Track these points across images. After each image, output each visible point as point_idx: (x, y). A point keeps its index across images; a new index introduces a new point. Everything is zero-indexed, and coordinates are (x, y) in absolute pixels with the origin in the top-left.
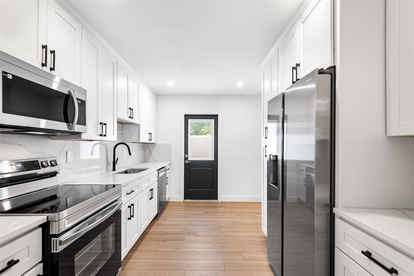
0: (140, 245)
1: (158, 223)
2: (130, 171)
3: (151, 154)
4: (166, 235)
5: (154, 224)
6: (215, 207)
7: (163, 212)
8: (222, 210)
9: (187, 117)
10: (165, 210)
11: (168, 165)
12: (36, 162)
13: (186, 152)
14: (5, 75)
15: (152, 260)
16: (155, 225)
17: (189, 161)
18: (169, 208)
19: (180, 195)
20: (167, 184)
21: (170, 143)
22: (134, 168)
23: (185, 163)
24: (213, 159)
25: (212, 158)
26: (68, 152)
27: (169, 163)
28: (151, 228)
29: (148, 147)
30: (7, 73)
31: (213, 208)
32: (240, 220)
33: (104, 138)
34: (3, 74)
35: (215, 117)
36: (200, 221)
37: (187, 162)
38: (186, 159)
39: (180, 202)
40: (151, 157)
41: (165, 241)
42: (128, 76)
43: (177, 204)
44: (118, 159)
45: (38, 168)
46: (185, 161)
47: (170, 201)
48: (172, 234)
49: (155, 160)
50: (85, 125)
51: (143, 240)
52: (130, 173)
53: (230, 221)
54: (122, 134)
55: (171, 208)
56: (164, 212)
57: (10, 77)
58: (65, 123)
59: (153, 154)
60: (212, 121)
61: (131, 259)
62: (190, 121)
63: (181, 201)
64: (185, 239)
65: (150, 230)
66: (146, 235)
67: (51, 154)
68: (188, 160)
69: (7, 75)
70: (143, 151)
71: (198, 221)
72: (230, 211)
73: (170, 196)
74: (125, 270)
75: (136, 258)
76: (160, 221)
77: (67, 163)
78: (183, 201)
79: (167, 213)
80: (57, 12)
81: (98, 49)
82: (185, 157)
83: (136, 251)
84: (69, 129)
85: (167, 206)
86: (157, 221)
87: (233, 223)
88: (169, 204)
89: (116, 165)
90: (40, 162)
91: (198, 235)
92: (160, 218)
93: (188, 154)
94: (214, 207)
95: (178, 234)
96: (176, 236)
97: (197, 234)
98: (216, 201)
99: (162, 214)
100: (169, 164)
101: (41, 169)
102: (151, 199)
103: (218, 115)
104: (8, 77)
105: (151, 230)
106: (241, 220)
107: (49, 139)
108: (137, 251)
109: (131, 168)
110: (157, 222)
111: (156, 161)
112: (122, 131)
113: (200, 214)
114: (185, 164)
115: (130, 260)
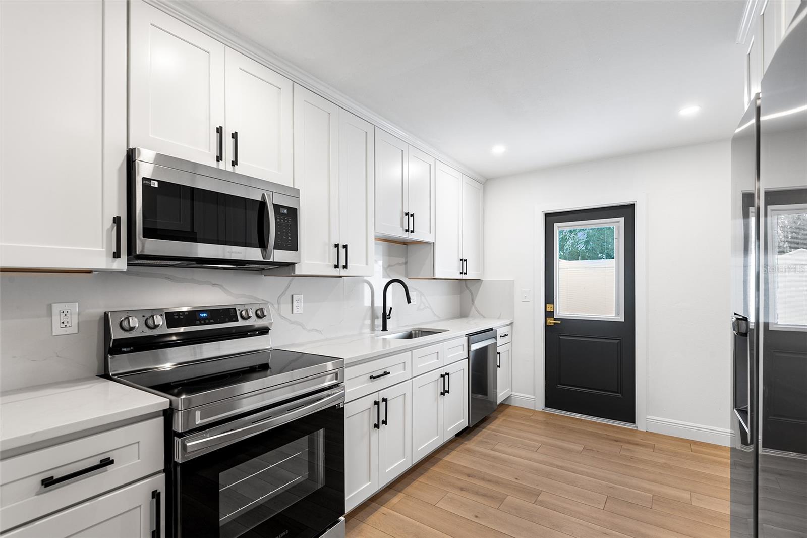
0: (413, 483)
1: (467, 446)
2: (415, 333)
3: (473, 301)
4: (470, 478)
5: (457, 447)
6: (620, 441)
7: (489, 425)
8: (642, 453)
9: (551, 219)
10: (494, 422)
11: (507, 325)
12: (232, 310)
13: (549, 298)
14: (147, 182)
15: (418, 523)
16: (458, 449)
17: (555, 320)
18: (503, 418)
19: (534, 395)
20: (499, 367)
21: (512, 279)
22: (423, 328)
23: (547, 324)
24: (621, 319)
25: (618, 314)
26: (294, 296)
27: (508, 322)
28: (448, 454)
29: (467, 286)
30: (150, 180)
31: (616, 443)
32: (686, 495)
33: (342, 272)
34: (144, 182)
35: (627, 212)
36: (562, 468)
37: (551, 321)
38: (549, 314)
39: (534, 412)
40: (473, 308)
41: (462, 489)
42: (404, 151)
43: (527, 414)
44: (391, 308)
45: (234, 319)
46: (547, 319)
47: (513, 404)
48: (483, 479)
49: (482, 315)
50: (297, 250)
51: (422, 474)
52: (415, 337)
53: (649, 491)
54: (406, 263)
55: (508, 419)
56: (489, 427)
57: (156, 185)
58: (259, 250)
59: (476, 302)
60: (618, 222)
61: (385, 507)
62: (559, 227)
63: (536, 410)
64: (506, 500)
65: (446, 456)
66: (433, 466)
67: (265, 299)
68: (555, 318)
69: (151, 182)
70: (459, 296)
71: (558, 467)
72: (662, 461)
73: (513, 393)
74: (364, 525)
75: (393, 506)
76: (472, 444)
77: (292, 313)
78: (541, 410)
79: (493, 430)
80: (243, 68)
81: (329, 114)
82: (547, 310)
83: (400, 493)
84: (264, 259)
85: (502, 414)
86: (466, 442)
87: (657, 499)
88: (508, 410)
89: (388, 320)
90: (239, 310)
91: (541, 502)
92: (475, 437)
93: (553, 304)
94: (617, 441)
95: (497, 482)
96: (490, 487)
97: (540, 498)
98: (629, 426)
99: (484, 428)
100: (510, 324)
101: (238, 321)
102: (444, 395)
103: (634, 205)
104: (152, 185)
105: (448, 458)
106: (689, 496)
107: (262, 274)
108: (402, 494)
109: (419, 328)
110: (466, 444)
111: (484, 317)
112: (406, 258)
113: (570, 451)
114: (547, 327)
115: (382, 507)
